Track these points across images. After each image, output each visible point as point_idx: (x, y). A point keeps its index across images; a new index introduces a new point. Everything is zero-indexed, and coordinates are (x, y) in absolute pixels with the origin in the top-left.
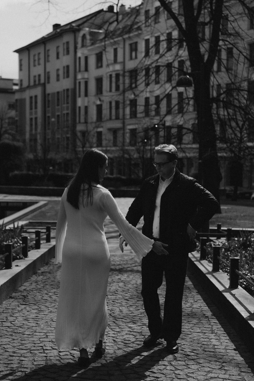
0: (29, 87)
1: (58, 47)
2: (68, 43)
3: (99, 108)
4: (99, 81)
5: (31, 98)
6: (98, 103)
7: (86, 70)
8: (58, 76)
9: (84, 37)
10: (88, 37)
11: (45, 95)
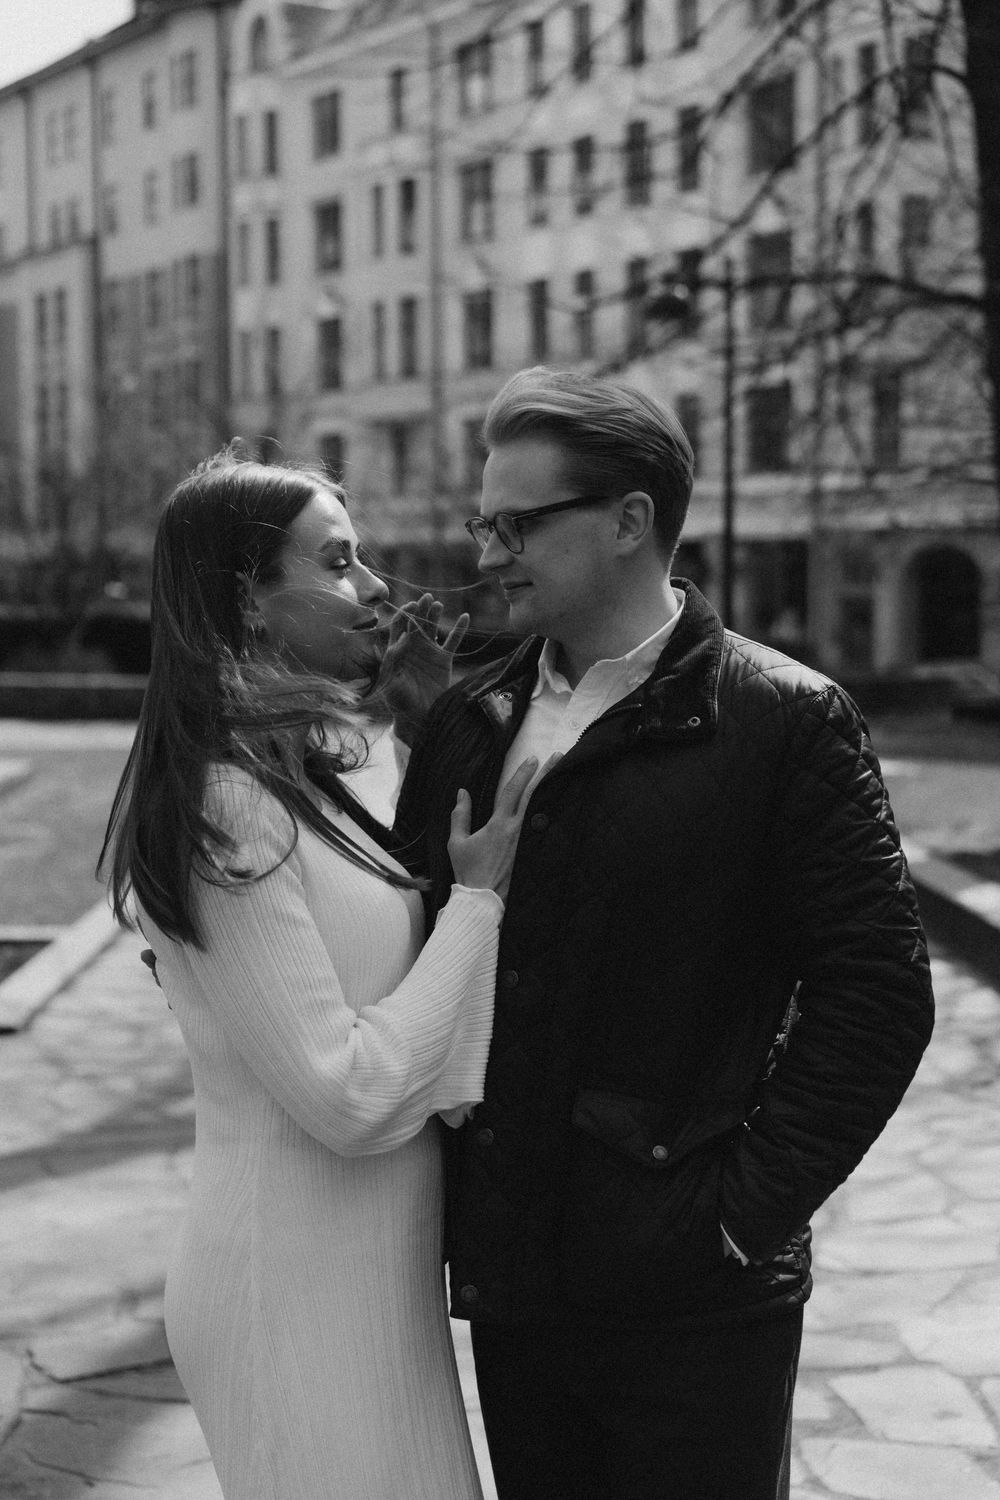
0: (32, 253)
1: (149, 79)
2: (190, 57)
3: (331, 333)
4: (329, 216)
5: (41, 301)
6: (326, 309)
7: (272, 166)
8: (151, 197)
9: (259, 27)
10: (277, 27)
11: (98, 286)
